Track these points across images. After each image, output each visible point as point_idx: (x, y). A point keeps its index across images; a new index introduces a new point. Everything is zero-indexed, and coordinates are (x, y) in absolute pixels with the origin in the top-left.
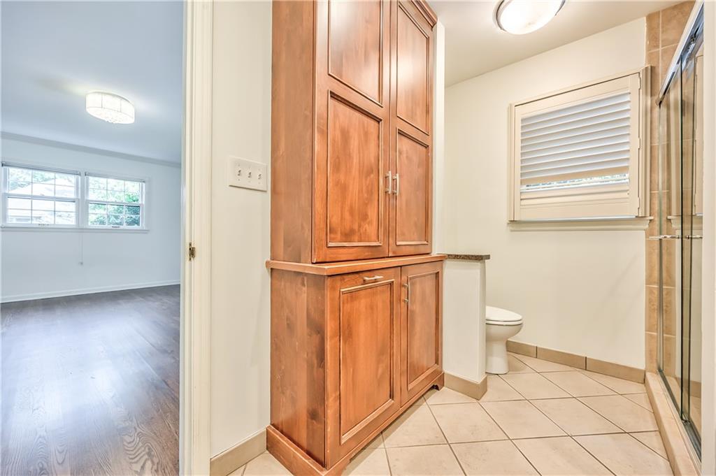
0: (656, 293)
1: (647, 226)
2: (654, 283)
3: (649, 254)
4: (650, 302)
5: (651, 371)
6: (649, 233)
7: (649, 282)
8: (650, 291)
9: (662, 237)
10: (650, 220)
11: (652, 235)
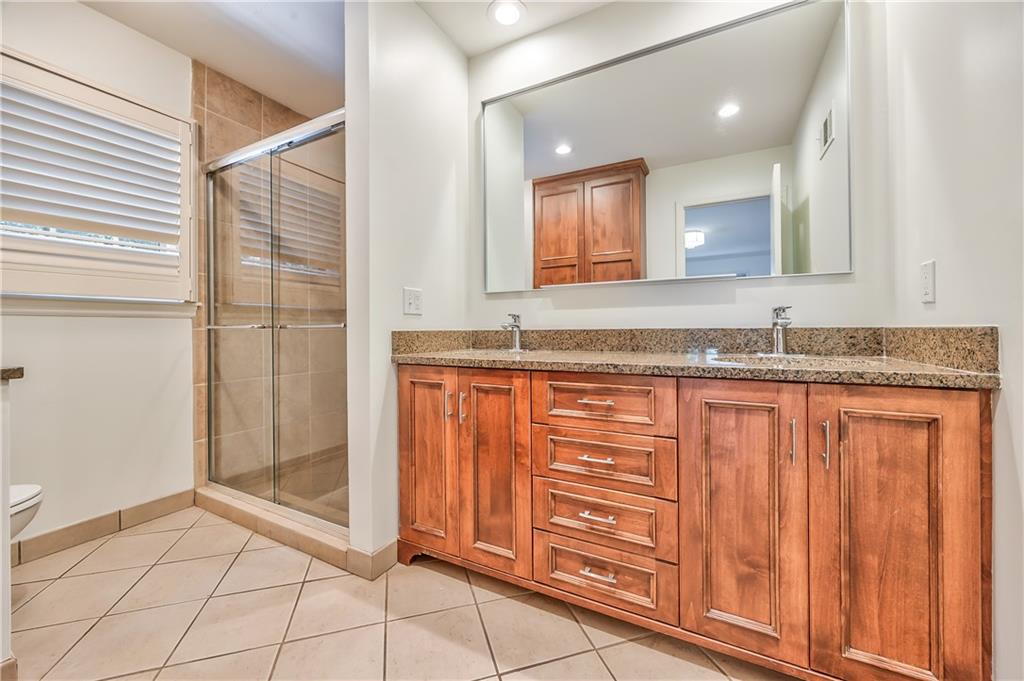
0: (204, 391)
1: (195, 314)
2: (202, 381)
3: (196, 347)
4: (198, 405)
5: (201, 486)
6: (197, 324)
7: (196, 380)
8: (197, 391)
9: (209, 327)
10: (198, 307)
11: (200, 325)
